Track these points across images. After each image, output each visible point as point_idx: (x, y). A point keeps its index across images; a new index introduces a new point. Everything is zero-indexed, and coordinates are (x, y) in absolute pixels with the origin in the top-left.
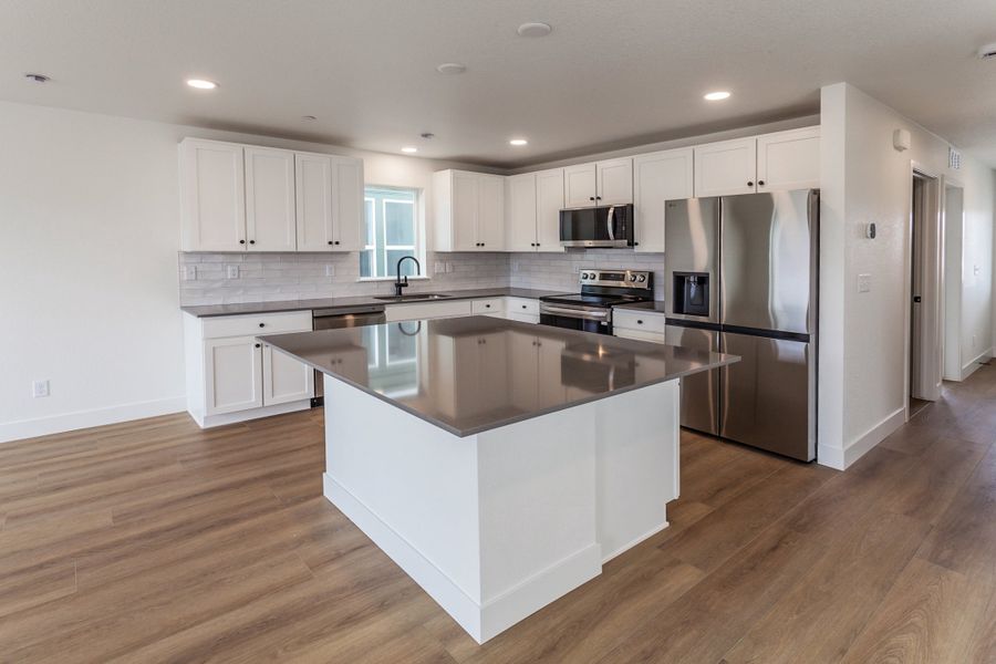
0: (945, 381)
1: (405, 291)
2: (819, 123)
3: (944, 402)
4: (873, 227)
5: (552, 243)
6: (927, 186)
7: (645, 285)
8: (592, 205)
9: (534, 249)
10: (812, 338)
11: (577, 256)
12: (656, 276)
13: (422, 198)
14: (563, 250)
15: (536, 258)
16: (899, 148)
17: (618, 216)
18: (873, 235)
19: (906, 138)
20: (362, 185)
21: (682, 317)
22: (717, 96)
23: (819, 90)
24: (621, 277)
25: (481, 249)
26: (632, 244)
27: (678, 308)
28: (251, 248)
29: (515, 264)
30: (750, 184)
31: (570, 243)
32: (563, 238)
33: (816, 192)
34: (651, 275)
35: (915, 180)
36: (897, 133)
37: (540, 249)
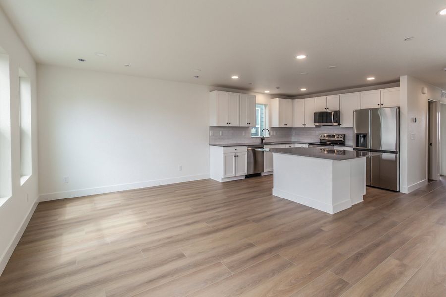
0: (441, 176)
1: (264, 141)
2: (400, 86)
3: (440, 181)
4: (416, 119)
5: (310, 124)
6: (434, 104)
7: (342, 139)
8: (325, 111)
9: (303, 126)
10: (398, 153)
11: (318, 129)
12: (346, 136)
13: (267, 108)
14: (314, 126)
15: (303, 130)
16: (424, 93)
17: (335, 115)
18: (416, 122)
19: (426, 90)
20: (256, 104)
21: (358, 148)
22: (371, 79)
23: (400, 77)
24: (333, 136)
25: (286, 126)
26: (339, 124)
27: (357, 145)
28: (230, 125)
29: (294, 132)
30: (378, 105)
31: (317, 124)
32: (315, 122)
33: (399, 108)
34: (344, 135)
35: (429, 102)
36: (423, 89)
37: (306, 126)
